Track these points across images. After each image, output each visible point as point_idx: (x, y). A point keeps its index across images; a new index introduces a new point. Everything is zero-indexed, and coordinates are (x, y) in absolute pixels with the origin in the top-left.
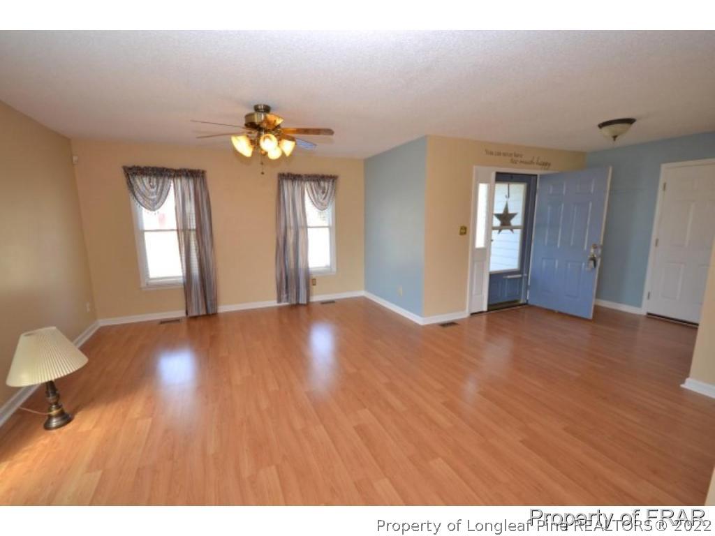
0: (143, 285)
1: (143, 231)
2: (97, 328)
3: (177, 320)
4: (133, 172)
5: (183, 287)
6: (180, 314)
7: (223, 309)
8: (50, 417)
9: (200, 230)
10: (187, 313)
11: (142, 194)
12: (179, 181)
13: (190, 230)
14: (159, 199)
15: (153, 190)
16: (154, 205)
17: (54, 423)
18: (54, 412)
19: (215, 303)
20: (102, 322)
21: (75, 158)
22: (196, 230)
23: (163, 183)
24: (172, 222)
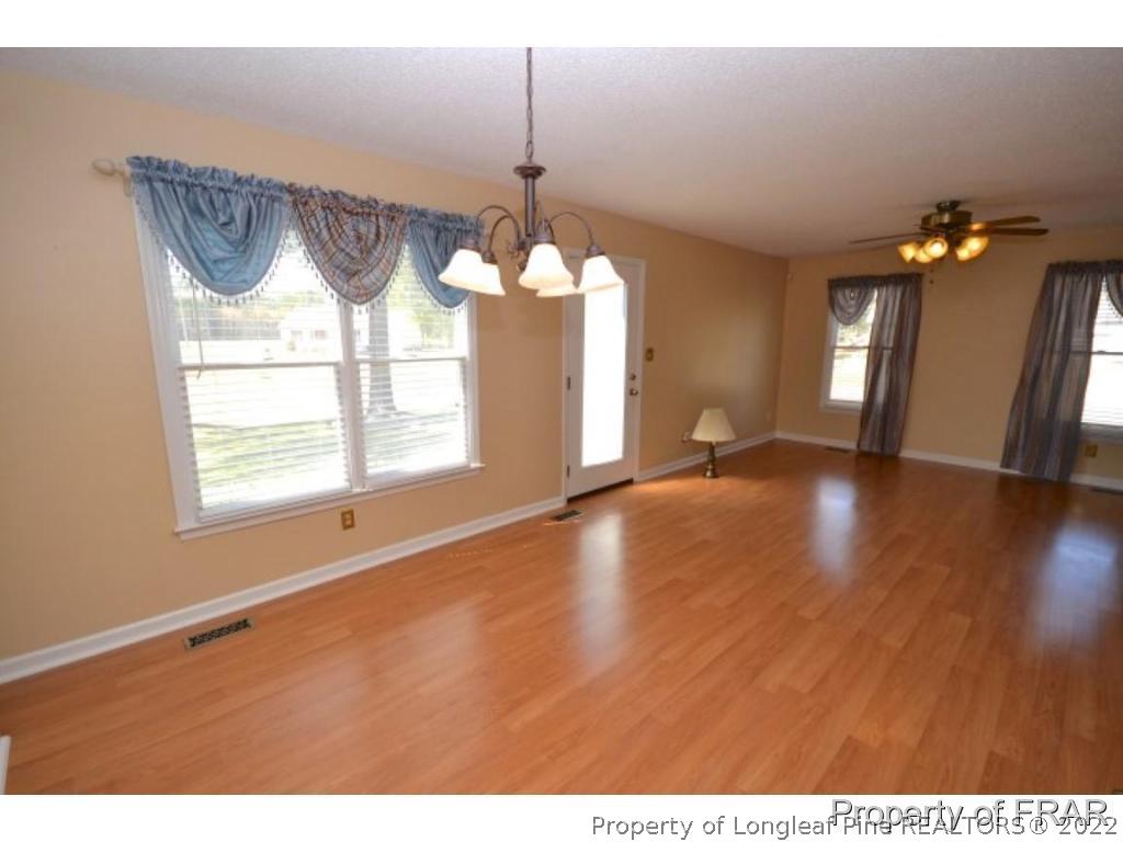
0: (822, 405)
1: (835, 347)
2: (771, 438)
3: (845, 451)
4: (836, 284)
5: (859, 414)
6: (852, 445)
7: (907, 453)
8: (707, 470)
9: (898, 349)
10: (858, 446)
11: (842, 309)
12: (885, 290)
13: (884, 348)
14: (857, 312)
15: (853, 302)
16: (852, 319)
17: (709, 474)
18: (710, 467)
19: (900, 443)
20: (779, 435)
21: (789, 276)
22: (892, 349)
23: (866, 293)
24: (865, 338)
